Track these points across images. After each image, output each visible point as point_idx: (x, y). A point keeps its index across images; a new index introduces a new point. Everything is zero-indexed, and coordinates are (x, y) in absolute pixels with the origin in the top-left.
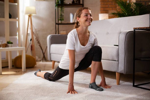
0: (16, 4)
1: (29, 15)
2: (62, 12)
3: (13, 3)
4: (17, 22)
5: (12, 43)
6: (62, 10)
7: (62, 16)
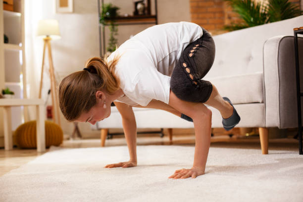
0: (18, 14)
1: (45, 37)
2: (115, 33)
3: (11, 11)
4: (21, 52)
5: (12, 93)
6: (113, 30)
7: (114, 42)
